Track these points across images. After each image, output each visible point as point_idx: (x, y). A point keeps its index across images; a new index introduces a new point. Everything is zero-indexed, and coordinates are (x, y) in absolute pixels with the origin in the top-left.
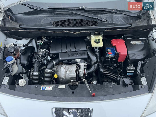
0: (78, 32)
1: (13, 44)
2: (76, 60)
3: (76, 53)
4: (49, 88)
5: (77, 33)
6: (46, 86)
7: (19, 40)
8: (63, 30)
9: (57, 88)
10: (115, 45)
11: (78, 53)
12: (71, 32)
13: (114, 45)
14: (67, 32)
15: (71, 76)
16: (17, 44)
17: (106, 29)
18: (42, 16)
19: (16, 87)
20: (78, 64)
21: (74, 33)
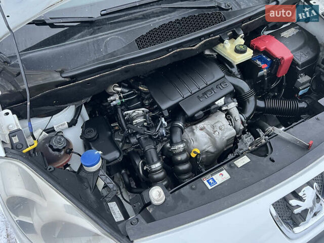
0: (200, 44)
1: (44, 131)
2: (216, 103)
3: (209, 88)
4: (221, 177)
5: (198, 45)
6: (212, 175)
7: (54, 116)
8: (167, 50)
9: (236, 169)
10: (265, 47)
11: (214, 86)
12: (185, 48)
13: (262, 48)
14: (179, 50)
15: (227, 138)
16: (53, 127)
17: (243, 21)
18: (95, 37)
19: (150, 211)
20: (224, 108)
21: (194, 48)
